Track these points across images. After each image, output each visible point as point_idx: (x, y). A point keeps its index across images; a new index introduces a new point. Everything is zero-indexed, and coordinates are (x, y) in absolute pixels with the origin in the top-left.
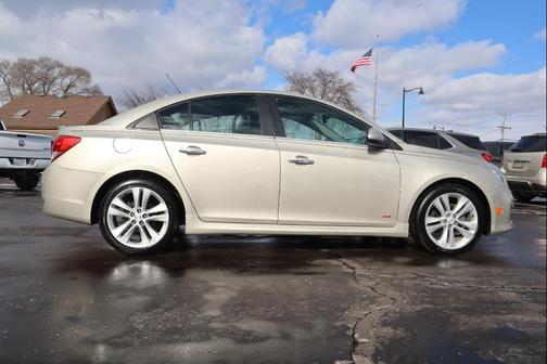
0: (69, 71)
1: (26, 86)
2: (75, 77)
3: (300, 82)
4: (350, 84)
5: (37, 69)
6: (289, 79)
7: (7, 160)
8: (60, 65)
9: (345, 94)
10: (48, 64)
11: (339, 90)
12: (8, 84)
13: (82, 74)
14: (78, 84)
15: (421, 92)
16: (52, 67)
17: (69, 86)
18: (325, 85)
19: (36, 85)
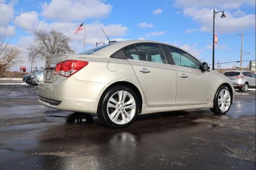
4: (68, 38)
9: (66, 43)
11: (63, 41)
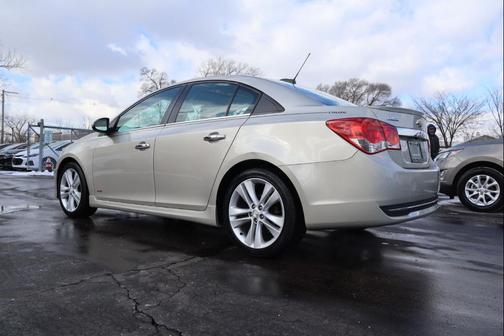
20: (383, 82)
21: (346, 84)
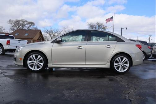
0: (29, 23)
1: (18, 27)
2: (31, 24)
3: (92, 26)
5: (20, 22)
6: (89, 25)
7: (16, 47)
8: (26, 21)
10: (23, 21)
12: (13, 27)
13: (32, 24)
14: (31, 26)
15: (126, 29)
16: (24, 22)
17: (29, 27)
18: (99, 27)
19: (20, 27)
20: (32, 22)
21: (20, 20)
